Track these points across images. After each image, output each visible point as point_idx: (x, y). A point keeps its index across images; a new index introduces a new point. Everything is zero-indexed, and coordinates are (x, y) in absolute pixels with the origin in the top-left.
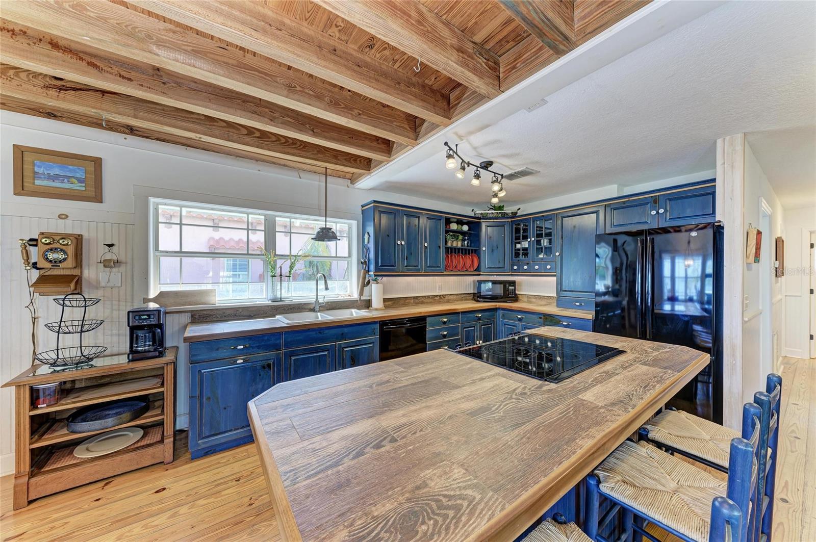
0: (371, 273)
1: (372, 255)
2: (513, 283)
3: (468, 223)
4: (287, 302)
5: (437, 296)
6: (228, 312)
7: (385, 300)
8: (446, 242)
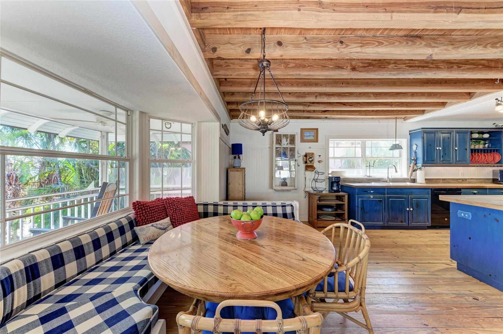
0: (419, 165)
1: (420, 156)
3: (488, 133)
5: (460, 179)
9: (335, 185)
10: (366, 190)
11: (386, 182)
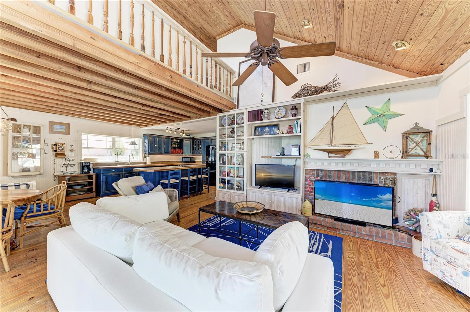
0: (147, 154)
1: (147, 149)
2: (193, 157)
3: (179, 139)
4: (120, 162)
5: (169, 161)
6: (103, 164)
7: (151, 162)
8: (171, 145)
9: (86, 168)
10: (110, 170)
11: (128, 164)
